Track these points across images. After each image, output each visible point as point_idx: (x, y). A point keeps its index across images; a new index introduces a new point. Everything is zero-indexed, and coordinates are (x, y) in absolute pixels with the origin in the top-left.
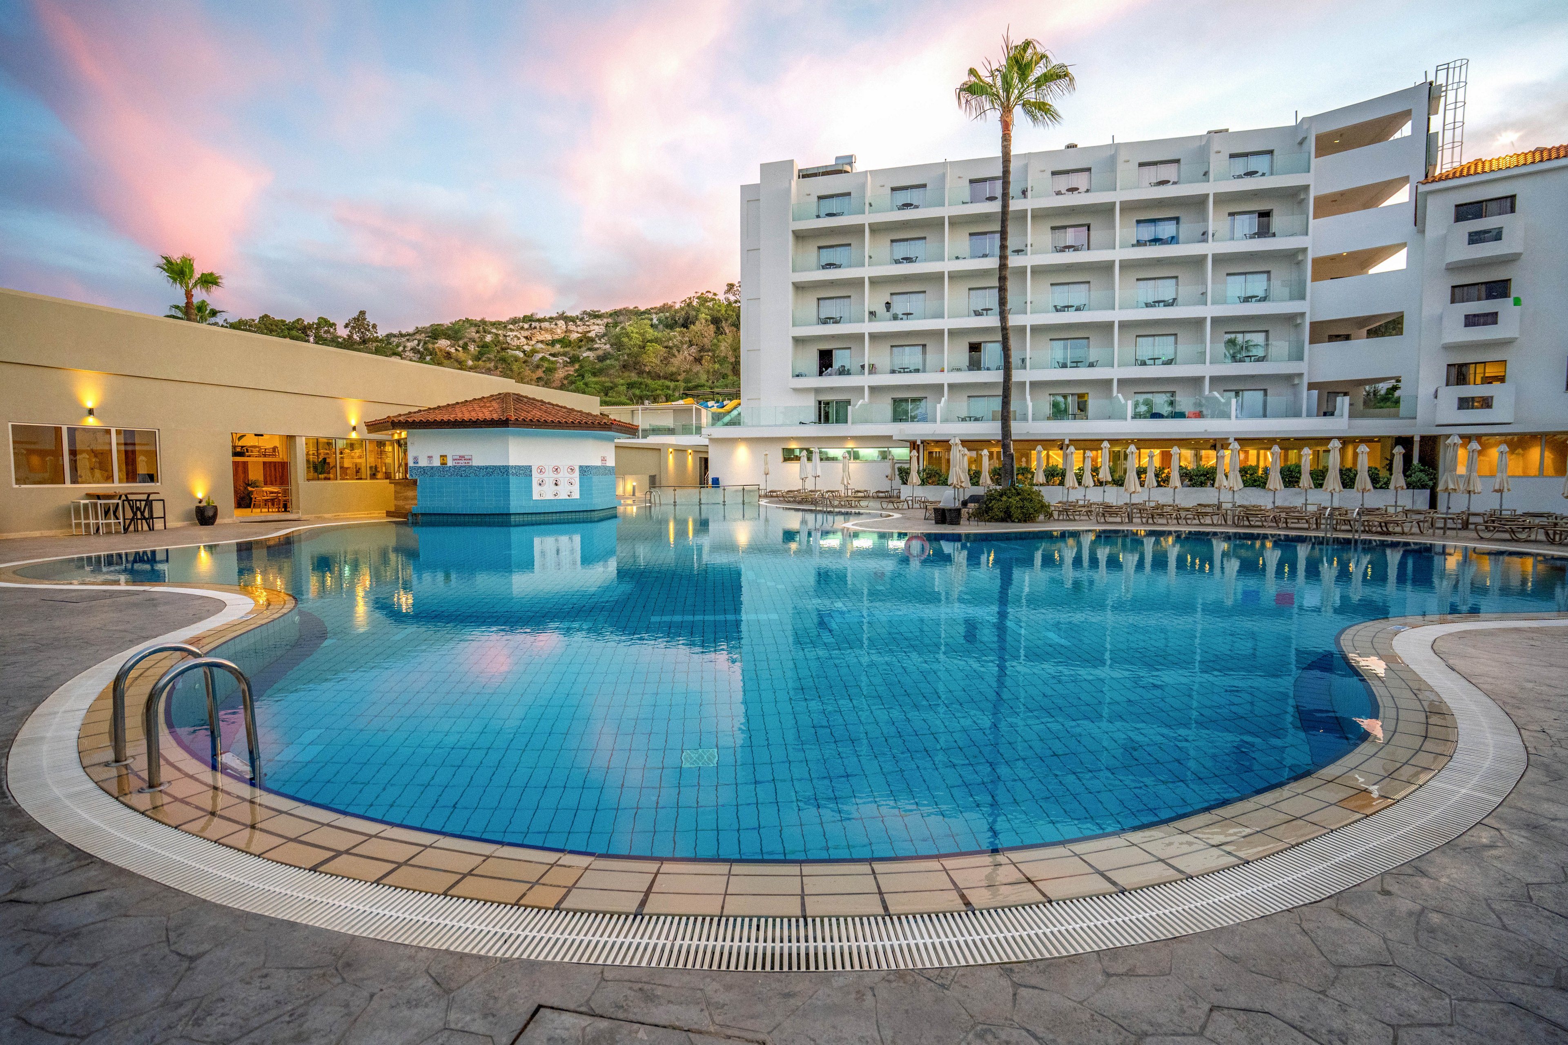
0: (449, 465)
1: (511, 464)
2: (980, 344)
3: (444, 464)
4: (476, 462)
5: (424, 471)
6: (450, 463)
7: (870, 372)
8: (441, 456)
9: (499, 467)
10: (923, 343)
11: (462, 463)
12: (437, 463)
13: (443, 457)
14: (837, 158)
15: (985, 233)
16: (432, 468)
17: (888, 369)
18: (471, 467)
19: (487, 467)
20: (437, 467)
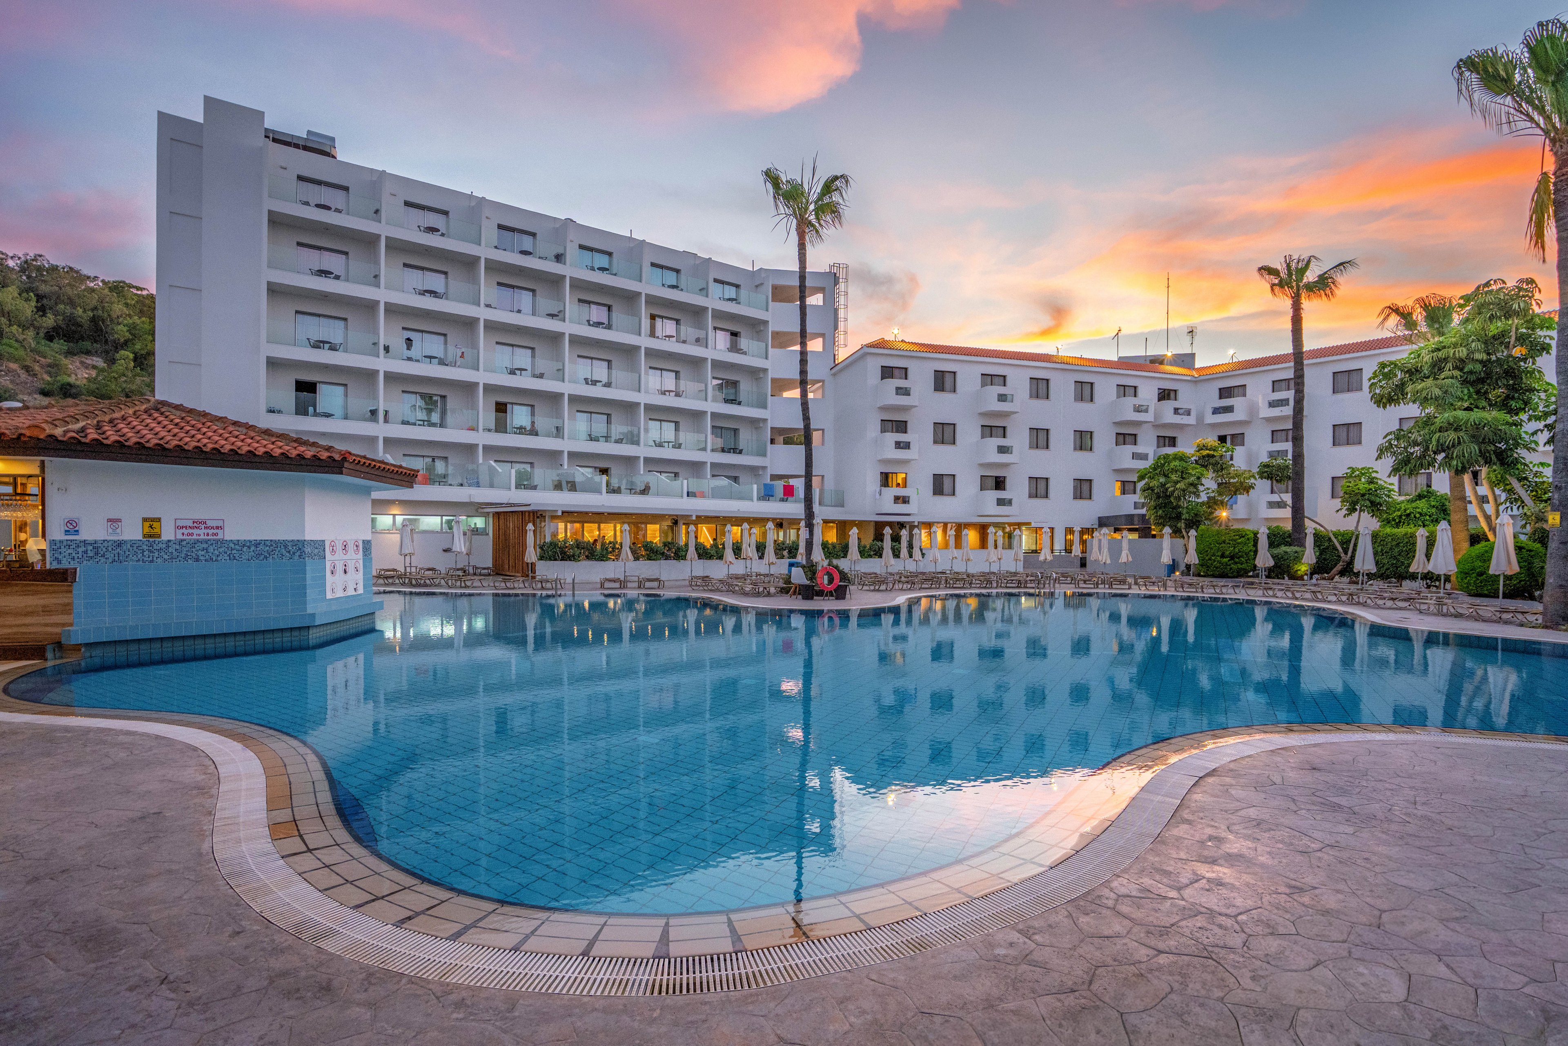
0: (164, 537)
1: (308, 537)
2: (505, 405)
3: (152, 535)
4: (232, 533)
5: (96, 549)
6: (168, 533)
7: (386, 420)
8: (145, 520)
9: (284, 544)
10: (443, 394)
11: (200, 534)
12: (132, 532)
13: (152, 522)
14: (309, 132)
15: (513, 287)
16: (120, 544)
17: (400, 419)
18: (223, 542)
19: (257, 544)
20: (133, 543)
